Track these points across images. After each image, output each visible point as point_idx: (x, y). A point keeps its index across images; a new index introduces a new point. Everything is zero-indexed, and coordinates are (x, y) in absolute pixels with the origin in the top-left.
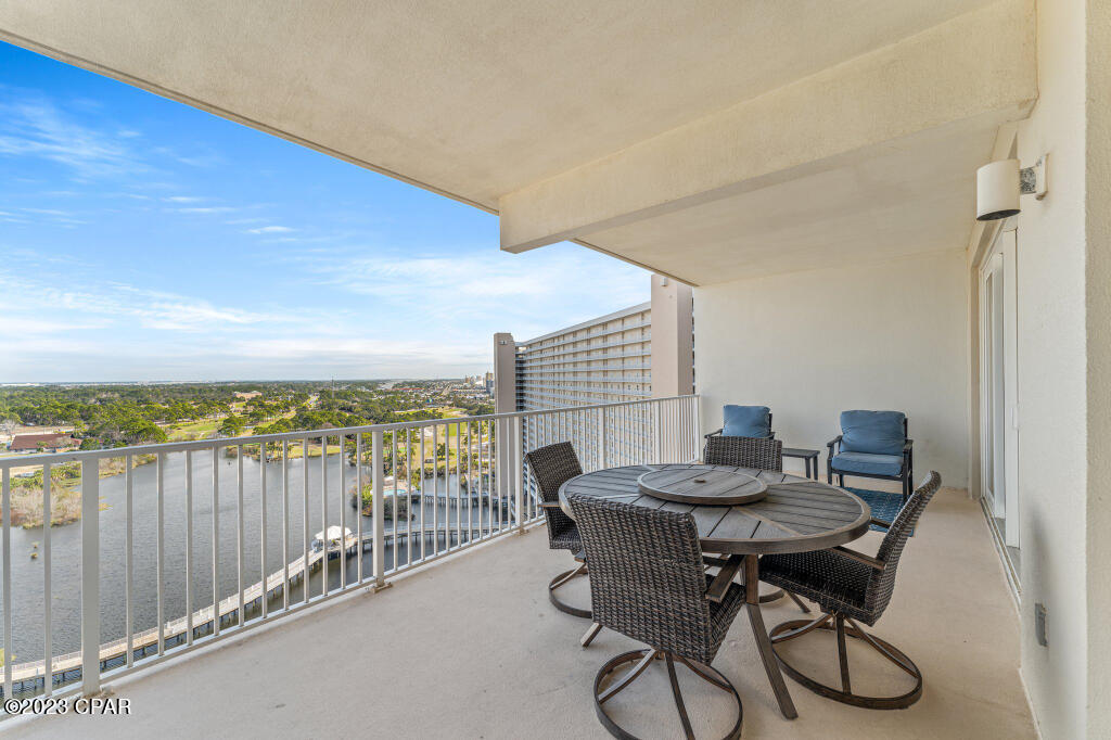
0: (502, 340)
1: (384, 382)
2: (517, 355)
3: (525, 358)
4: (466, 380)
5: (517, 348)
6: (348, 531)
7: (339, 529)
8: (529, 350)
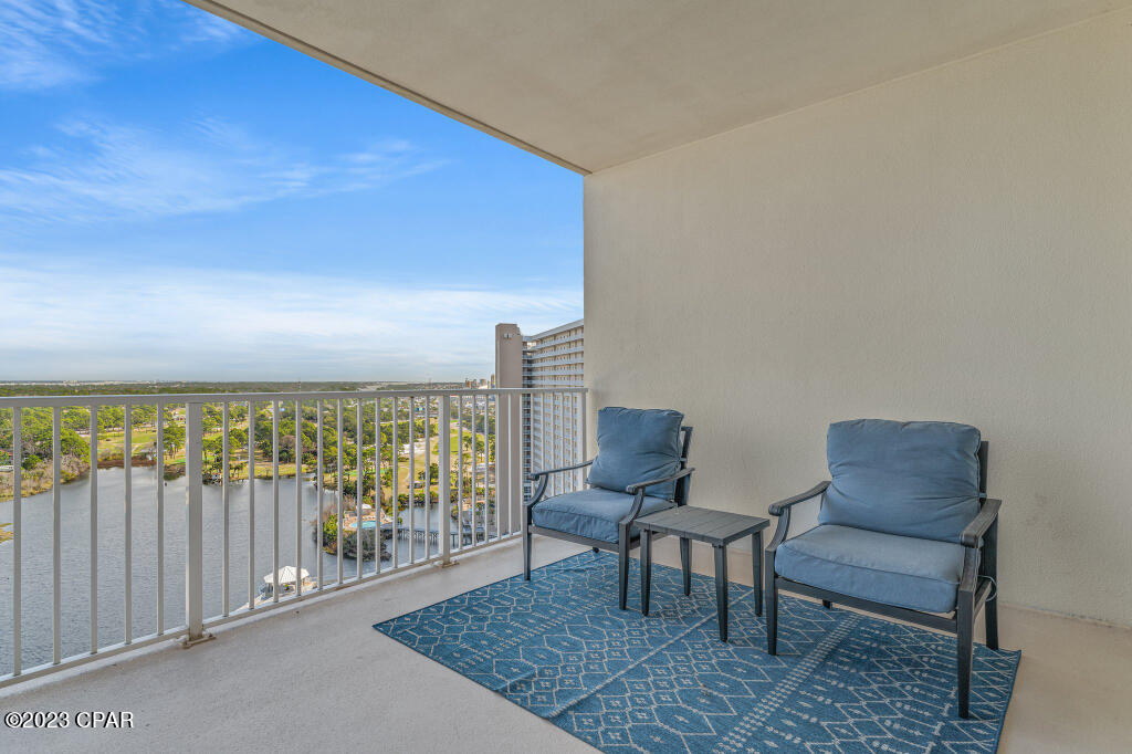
0: (506, 333)
1: (365, 385)
2: (524, 353)
3: (535, 356)
4: (467, 383)
5: (525, 343)
6: (305, 573)
7: (294, 570)
8: (540, 346)
